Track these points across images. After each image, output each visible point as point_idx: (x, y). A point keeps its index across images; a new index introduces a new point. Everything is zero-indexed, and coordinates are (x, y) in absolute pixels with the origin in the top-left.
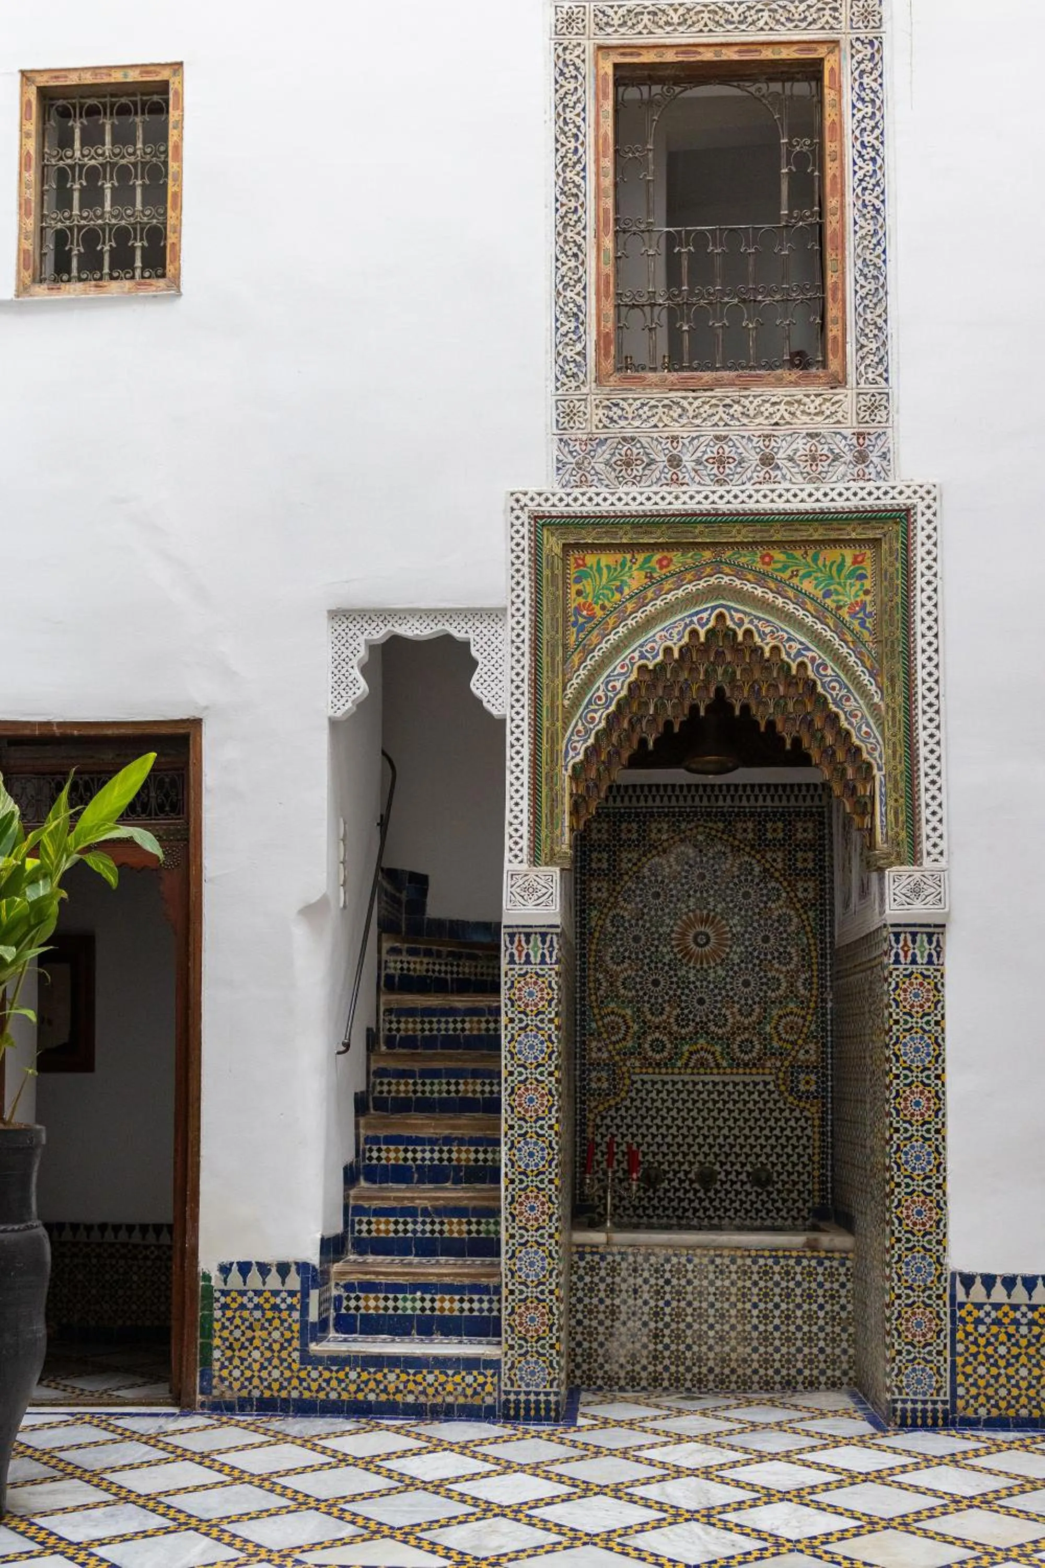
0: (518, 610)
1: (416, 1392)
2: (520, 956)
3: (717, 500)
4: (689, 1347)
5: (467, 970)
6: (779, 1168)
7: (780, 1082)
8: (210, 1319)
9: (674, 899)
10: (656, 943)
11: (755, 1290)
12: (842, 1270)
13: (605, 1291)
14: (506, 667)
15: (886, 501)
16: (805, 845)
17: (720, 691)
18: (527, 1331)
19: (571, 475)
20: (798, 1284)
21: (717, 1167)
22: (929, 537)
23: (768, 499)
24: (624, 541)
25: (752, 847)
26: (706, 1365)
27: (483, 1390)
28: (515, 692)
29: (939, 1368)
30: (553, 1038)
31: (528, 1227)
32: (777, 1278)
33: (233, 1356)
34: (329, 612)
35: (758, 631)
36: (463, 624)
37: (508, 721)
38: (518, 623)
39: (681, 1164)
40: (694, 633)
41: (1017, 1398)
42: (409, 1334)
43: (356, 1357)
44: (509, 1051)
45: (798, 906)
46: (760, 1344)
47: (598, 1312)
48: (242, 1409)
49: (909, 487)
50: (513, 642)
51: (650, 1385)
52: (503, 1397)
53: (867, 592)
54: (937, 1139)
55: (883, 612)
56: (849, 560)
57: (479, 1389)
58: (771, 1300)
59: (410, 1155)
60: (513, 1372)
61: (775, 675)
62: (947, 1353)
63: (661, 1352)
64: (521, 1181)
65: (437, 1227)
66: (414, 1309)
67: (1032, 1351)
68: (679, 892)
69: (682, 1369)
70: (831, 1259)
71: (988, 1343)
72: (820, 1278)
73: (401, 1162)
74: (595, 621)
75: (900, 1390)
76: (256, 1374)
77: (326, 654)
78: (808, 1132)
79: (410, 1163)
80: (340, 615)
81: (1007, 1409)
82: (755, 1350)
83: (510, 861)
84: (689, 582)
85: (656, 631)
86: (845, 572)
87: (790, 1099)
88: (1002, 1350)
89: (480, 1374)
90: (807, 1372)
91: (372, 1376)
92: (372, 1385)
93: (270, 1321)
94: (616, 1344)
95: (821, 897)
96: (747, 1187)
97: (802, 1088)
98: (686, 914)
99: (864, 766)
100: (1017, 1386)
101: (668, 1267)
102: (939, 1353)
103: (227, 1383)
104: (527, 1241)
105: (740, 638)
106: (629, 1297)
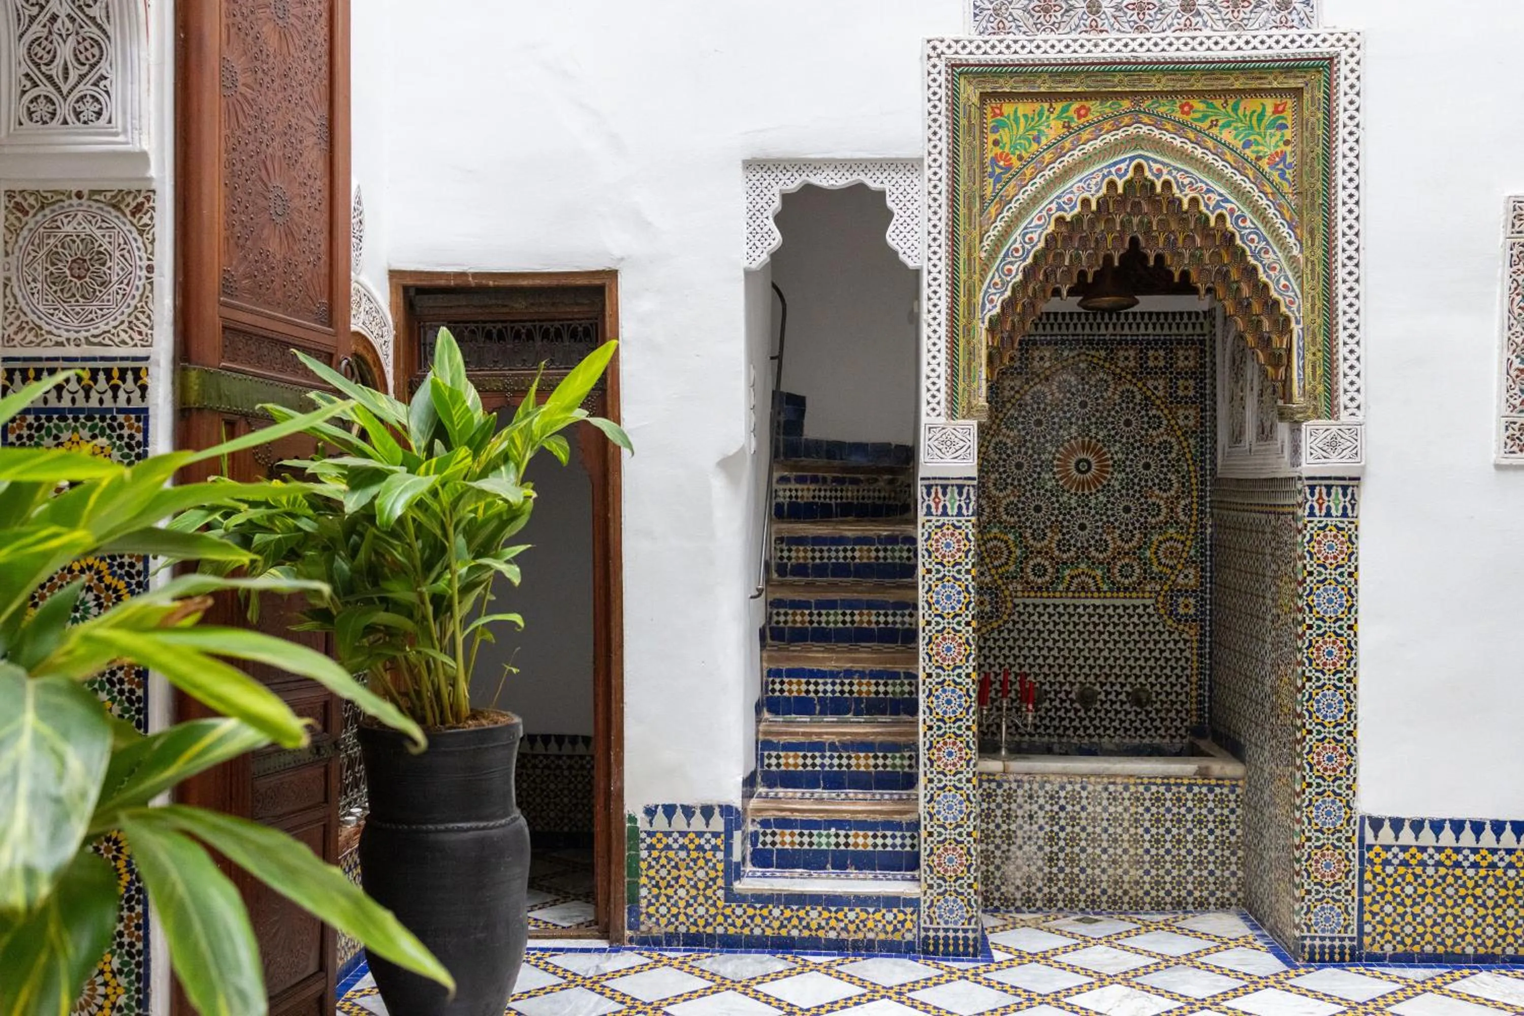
0: (935, 160)
1: (838, 929)
2: (937, 508)
3: (1137, 48)
4: (1083, 870)
5: (850, 494)
6: (1158, 688)
7: (1160, 605)
8: (637, 859)
9: (1057, 426)
10: (1038, 469)
11: (1147, 816)
12: (1232, 797)
13: (1002, 816)
14: (923, 219)
15: (1309, 49)
16: (1186, 373)
17: (1134, 241)
18: (946, 871)
19: (988, 21)
20: (1189, 810)
21: (1097, 688)
22: (1352, 86)
23: (1189, 47)
24: (1042, 90)
25: (1134, 374)
26: (1099, 887)
27: (903, 926)
28: (932, 244)
29: (1346, 907)
30: (970, 588)
31: (946, 772)
32: (1168, 804)
33: (660, 894)
34: (744, 162)
35: (1177, 182)
36: (878, 174)
37: (925, 273)
38: (935, 174)
39: (1061, 684)
40: (1112, 185)
41: (1422, 936)
42: (824, 868)
43: (779, 895)
44: (927, 601)
45: (1179, 433)
46: (1152, 867)
47: (995, 837)
48: (669, 943)
49: (1332, 34)
50: (930, 193)
51: (1045, 905)
52: (923, 934)
53: (1287, 143)
54: (1348, 688)
55: (1303, 163)
56: (1269, 109)
57: (899, 926)
58: (1163, 826)
59: (812, 688)
60: (932, 910)
61: (1192, 226)
62: (1355, 893)
63: (1056, 875)
64: (939, 728)
65: (844, 761)
66: (828, 844)
67: (1438, 890)
68: (1061, 419)
69: (1076, 891)
70: (1221, 786)
71: (1396, 884)
72: (1211, 805)
73: (803, 694)
74: (1012, 172)
75: (1309, 927)
76: (682, 911)
77: (742, 204)
78: (1187, 654)
79: (812, 695)
80: (754, 165)
81: (1412, 945)
82: (1147, 872)
83: (928, 415)
84: (1108, 132)
85: (1074, 182)
86: (1266, 121)
87: (1170, 622)
88: (1409, 890)
89: (899, 911)
90: (1197, 894)
91: (795, 913)
92: (795, 921)
93: (695, 861)
94: (1012, 867)
95: (1202, 425)
96: (1127, 707)
97: (1181, 611)
98: (1068, 441)
99: (1281, 319)
100: (1422, 923)
101: (1062, 794)
102: (1348, 893)
103: (654, 919)
104: (946, 786)
105: (1159, 189)
106: (1025, 822)
